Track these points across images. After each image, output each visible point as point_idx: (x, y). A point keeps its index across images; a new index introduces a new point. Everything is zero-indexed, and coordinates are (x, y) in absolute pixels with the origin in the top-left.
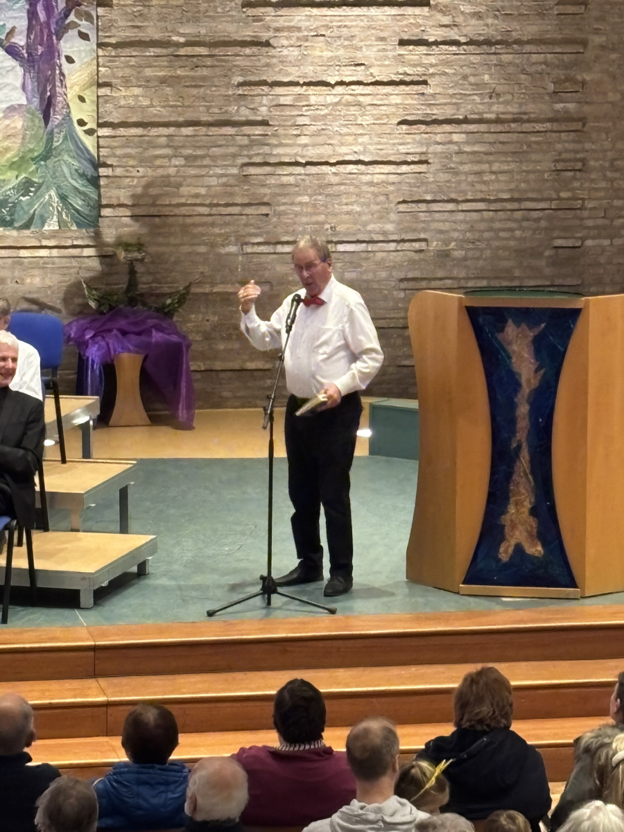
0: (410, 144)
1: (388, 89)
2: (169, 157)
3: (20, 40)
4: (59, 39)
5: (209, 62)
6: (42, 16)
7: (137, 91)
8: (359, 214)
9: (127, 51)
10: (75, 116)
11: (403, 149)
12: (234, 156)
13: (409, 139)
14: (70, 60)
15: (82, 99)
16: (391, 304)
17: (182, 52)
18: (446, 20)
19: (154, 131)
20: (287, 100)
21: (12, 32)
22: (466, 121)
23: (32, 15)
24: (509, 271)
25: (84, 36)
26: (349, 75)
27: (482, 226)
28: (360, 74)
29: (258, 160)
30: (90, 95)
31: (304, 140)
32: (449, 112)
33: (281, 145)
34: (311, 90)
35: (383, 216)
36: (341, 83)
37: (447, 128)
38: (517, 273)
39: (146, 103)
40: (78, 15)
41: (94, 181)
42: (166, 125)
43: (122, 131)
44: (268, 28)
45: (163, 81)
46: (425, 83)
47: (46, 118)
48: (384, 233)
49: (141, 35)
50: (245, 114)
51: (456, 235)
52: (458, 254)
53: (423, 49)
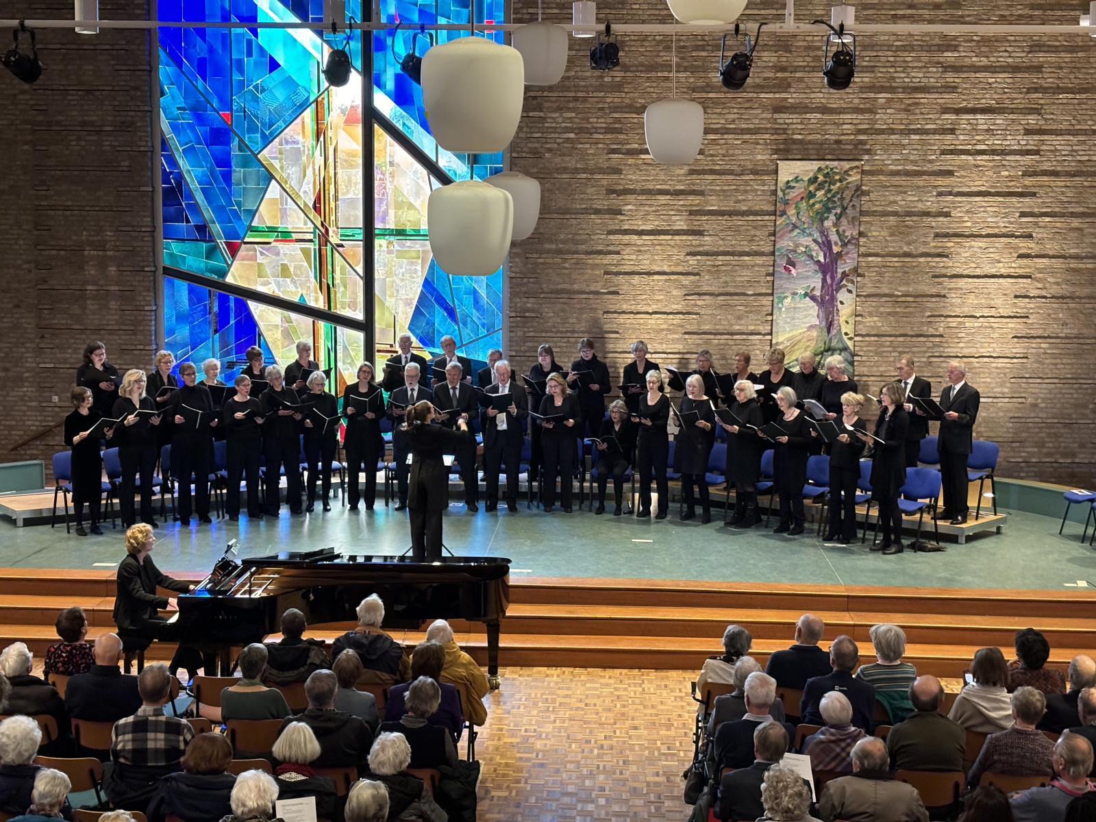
0: (1018, 348)
1: (1008, 320)
2: (891, 352)
3: (817, 293)
4: (837, 292)
5: (913, 305)
6: (829, 281)
7: (876, 319)
8: (990, 383)
9: (871, 299)
10: (843, 331)
11: (1014, 351)
12: (925, 352)
13: (1018, 345)
14: (842, 303)
15: (847, 322)
16: (1005, 430)
17: (900, 299)
18: (1040, 285)
19: (883, 339)
20: (954, 325)
21: (813, 289)
22: (1049, 337)
23: (824, 280)
24: (1070, 415)
25: (850, 291)
26: (986, 312)
27: (1056, 391)
28: (993, 312)
29: (937, 354)
30: (851, 321)
31: (961, 345)
32: (1040, 332)
33: (949, 347)
34: (966, 320)
35: (1002, 385)
36: (983, 317)
37: (1039, 340)
38: (1074, 416)
39: (880, 324)
40: (847, 281)
41: (852, 363)
42: (890, 336)
43: (867, 339)
44: (945, 288)
45: (889, 314)
46: (1027, 317)
47: (829, 332)
48: (1003, 393)
49: (878, 291)
50: (931, 331)
51: (1042, 395)
52: (1043, 405)
53: (1027, 300)
